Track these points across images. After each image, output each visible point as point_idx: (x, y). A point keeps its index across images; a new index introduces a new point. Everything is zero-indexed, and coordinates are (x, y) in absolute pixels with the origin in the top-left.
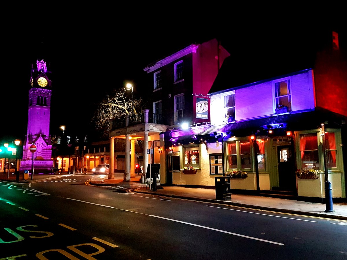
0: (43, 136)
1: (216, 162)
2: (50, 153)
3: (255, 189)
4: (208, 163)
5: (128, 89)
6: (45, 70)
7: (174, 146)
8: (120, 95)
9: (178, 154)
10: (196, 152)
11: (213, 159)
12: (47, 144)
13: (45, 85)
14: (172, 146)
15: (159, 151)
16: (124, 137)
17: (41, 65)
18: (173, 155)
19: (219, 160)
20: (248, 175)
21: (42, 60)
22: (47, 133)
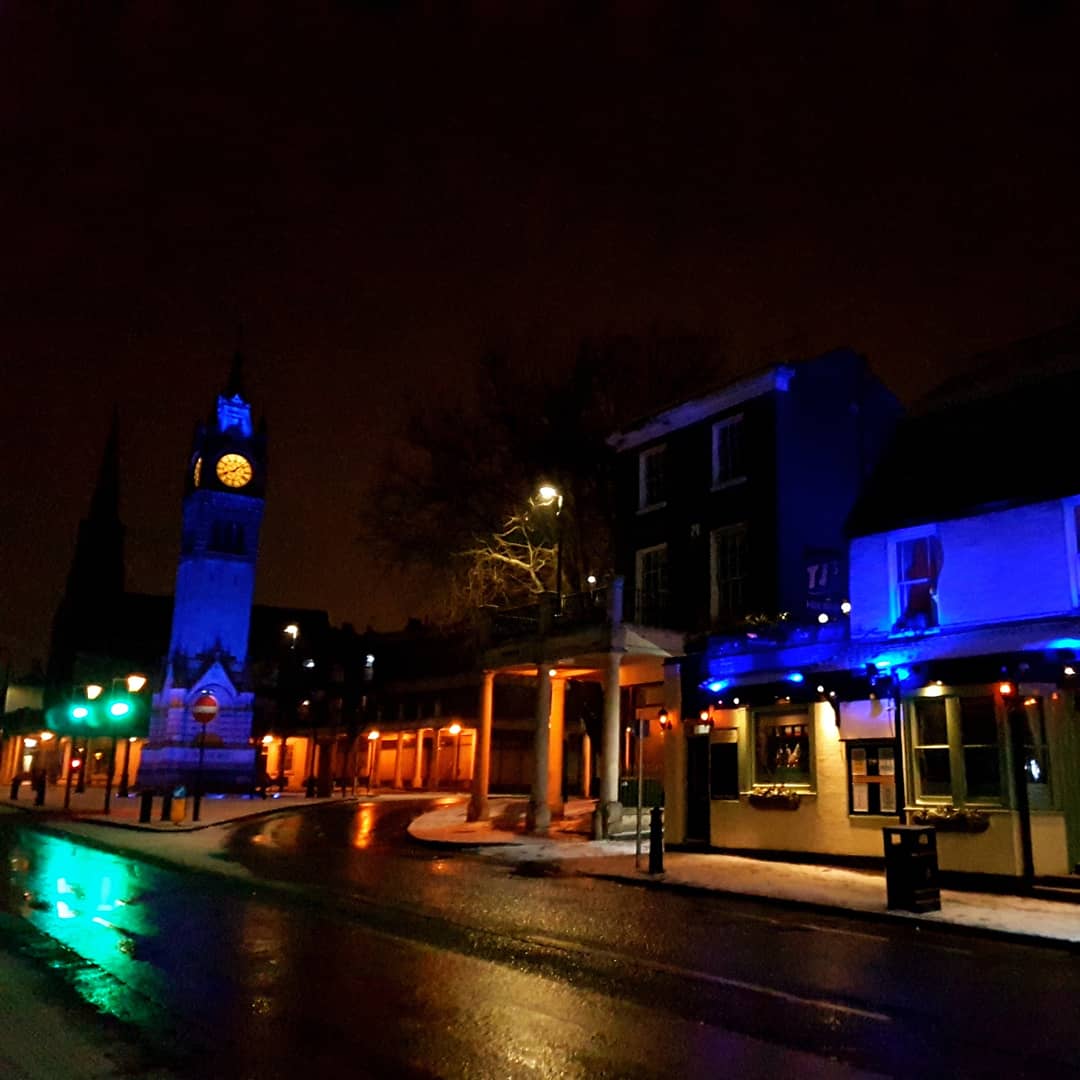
0: (227, 661)
1: (873, 770)
2: (246, 720)
3: (1019, 872)
4: (843, 772)
5: (545, 504)
6: (246, 429)
7: (717, 707)
8: (515, 524)
9: (734, 738)
10: (797, 729)
11: (859, 758)
12: (239, 691)
13: (243, 482)
14: (711, 709)
15: (663, 725)
16: (532, 668)
17: (233, 412)
18: (712, 741)
19: (882, 763)
20: (992, 821)
21: (237, 396)
22: (240, 651)
